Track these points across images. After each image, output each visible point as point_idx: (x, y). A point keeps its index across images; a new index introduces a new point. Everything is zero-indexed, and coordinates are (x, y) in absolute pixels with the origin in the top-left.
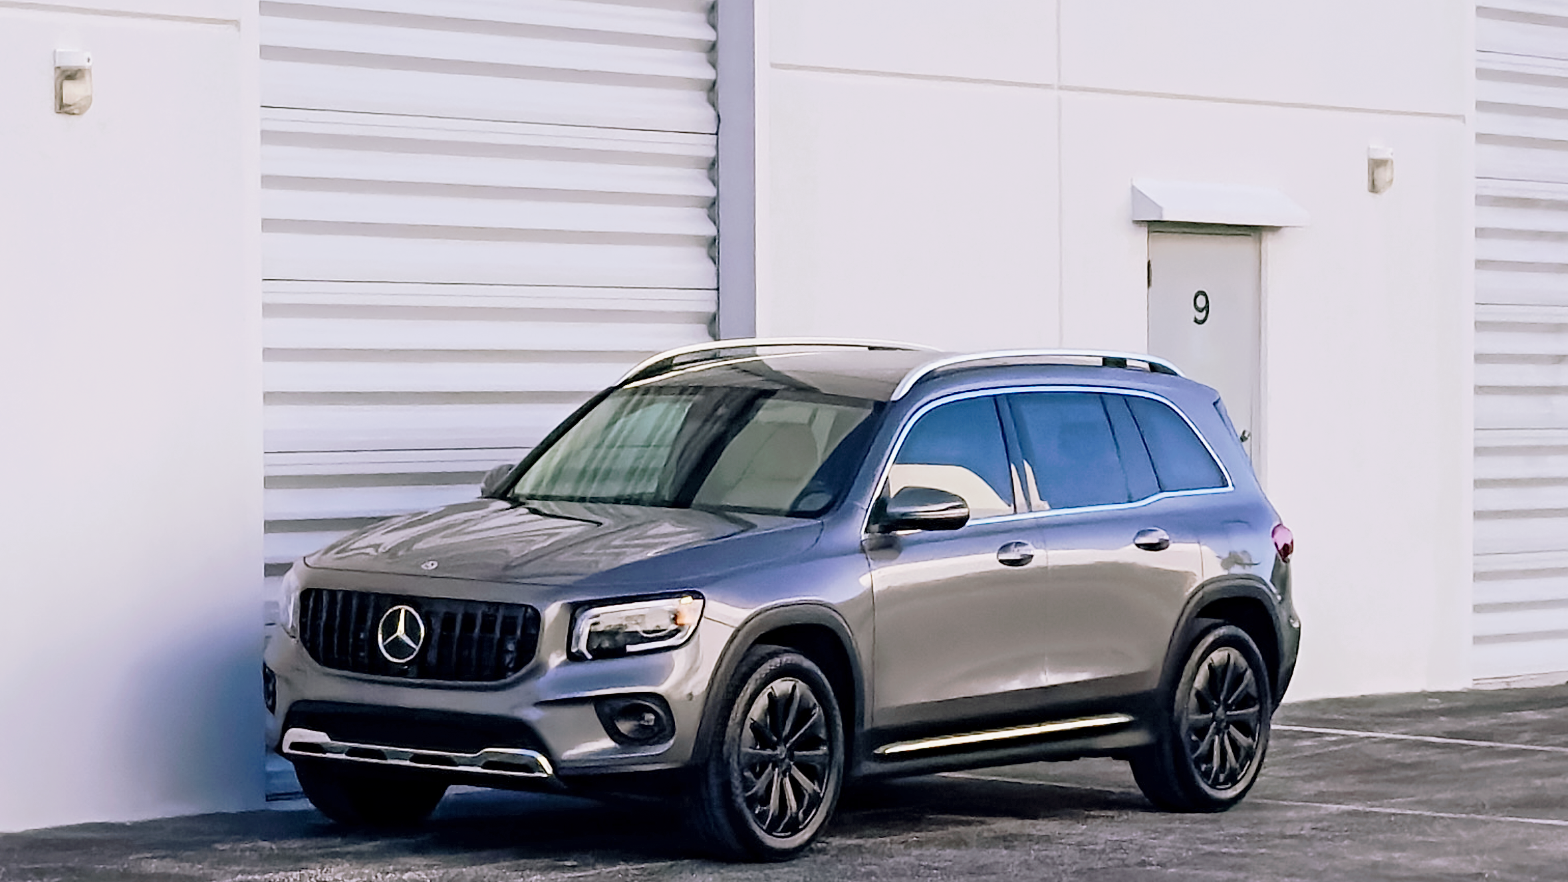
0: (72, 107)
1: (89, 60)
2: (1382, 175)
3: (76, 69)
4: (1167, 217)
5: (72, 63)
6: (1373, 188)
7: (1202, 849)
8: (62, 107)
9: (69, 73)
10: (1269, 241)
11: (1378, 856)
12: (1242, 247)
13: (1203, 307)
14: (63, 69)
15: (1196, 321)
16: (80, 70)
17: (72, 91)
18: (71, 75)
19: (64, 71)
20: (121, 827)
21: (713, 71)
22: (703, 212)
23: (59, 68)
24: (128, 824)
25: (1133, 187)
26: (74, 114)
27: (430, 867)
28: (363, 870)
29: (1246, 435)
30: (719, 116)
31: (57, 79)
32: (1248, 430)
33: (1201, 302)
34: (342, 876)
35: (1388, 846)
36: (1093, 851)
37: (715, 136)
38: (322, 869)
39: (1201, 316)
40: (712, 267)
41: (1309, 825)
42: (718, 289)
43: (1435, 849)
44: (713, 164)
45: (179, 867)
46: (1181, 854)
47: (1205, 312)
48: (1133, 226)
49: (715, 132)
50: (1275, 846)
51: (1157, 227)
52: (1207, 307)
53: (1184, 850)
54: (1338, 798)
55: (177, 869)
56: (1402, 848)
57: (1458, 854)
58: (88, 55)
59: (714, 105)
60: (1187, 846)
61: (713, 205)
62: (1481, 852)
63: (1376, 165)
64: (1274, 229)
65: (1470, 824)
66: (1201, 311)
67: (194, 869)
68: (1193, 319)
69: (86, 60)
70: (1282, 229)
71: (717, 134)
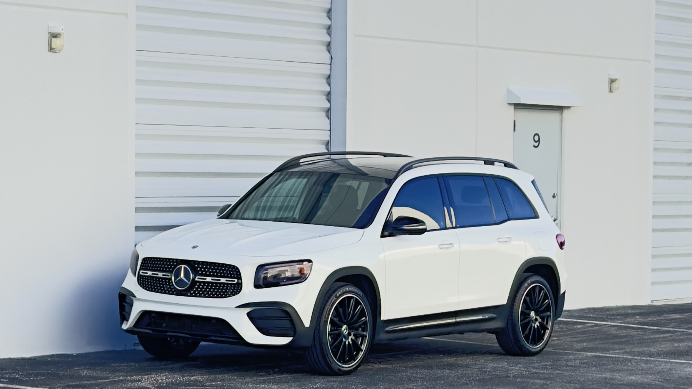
0: (55, 50)
1: (63, 29)
2: (614, 85)
3: (57, 33)
4: (522, 102)
5: (55, 31)
6: (611, 91)
7: (532, 371)
8: (51, 49)
9: (54, 35)
10: (566, 112)
11: (608, 375)
12: (555, 116)
13: (537, 140)
14: (51, 33)
15: (534, 146)
16: (59, 34)
17: (56, 42)
18: (55, 36)
19: (52, 34)
20: (71, 356)
21: (329, 38)
22: (324, 97)
23: (50, 32)
24: (75, 354)
25: (508, 89)
26: (56, 52)
27: (203, 375)
28: (174, 376)
29: (555, 195)
30: (331, 57)
31: (49, 38)
32: (556, 193)
33: (536, 138)
34: (165, 378)
35: (612, 371)
36: (485, 372)
37: (330, 65)
38: (157, 374)
39: (536, 144)
40: (328, 121)
41: (578, 361)
42: (330, 130)
43: (631, 372)
44: (329, 78)
45: (96, 373)
46: (523, 373)
47: (538, 143)
48: (507, 105)
49: (330, 63)
50: (564, 370)
51: (518, 106)
52: (539, 140)
53: (524, 372)
54: (592, 350)
55: (95, 374)
56: (618, 371)
57: (642, 374)
58: (63, 27)
59: (329, 52)
60: (526, 369)
61: (328, 95)
62: (651, 374)
63: (612, 81)
64: (569, 107)
65: (647, 362)
66: (536, 142)
67: (102, 374)
68: (533, 145)
69: (62, 29)
70: (572, 108)
71: (331, 64)
